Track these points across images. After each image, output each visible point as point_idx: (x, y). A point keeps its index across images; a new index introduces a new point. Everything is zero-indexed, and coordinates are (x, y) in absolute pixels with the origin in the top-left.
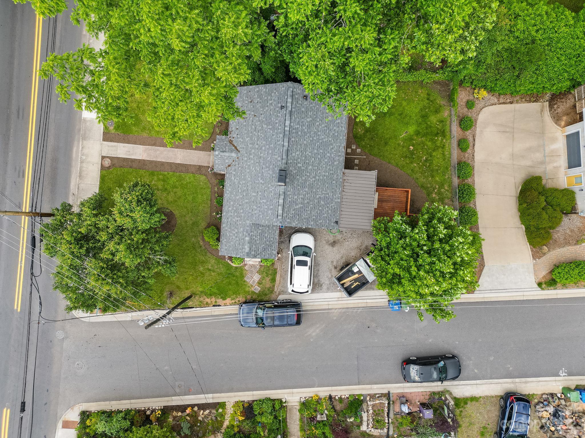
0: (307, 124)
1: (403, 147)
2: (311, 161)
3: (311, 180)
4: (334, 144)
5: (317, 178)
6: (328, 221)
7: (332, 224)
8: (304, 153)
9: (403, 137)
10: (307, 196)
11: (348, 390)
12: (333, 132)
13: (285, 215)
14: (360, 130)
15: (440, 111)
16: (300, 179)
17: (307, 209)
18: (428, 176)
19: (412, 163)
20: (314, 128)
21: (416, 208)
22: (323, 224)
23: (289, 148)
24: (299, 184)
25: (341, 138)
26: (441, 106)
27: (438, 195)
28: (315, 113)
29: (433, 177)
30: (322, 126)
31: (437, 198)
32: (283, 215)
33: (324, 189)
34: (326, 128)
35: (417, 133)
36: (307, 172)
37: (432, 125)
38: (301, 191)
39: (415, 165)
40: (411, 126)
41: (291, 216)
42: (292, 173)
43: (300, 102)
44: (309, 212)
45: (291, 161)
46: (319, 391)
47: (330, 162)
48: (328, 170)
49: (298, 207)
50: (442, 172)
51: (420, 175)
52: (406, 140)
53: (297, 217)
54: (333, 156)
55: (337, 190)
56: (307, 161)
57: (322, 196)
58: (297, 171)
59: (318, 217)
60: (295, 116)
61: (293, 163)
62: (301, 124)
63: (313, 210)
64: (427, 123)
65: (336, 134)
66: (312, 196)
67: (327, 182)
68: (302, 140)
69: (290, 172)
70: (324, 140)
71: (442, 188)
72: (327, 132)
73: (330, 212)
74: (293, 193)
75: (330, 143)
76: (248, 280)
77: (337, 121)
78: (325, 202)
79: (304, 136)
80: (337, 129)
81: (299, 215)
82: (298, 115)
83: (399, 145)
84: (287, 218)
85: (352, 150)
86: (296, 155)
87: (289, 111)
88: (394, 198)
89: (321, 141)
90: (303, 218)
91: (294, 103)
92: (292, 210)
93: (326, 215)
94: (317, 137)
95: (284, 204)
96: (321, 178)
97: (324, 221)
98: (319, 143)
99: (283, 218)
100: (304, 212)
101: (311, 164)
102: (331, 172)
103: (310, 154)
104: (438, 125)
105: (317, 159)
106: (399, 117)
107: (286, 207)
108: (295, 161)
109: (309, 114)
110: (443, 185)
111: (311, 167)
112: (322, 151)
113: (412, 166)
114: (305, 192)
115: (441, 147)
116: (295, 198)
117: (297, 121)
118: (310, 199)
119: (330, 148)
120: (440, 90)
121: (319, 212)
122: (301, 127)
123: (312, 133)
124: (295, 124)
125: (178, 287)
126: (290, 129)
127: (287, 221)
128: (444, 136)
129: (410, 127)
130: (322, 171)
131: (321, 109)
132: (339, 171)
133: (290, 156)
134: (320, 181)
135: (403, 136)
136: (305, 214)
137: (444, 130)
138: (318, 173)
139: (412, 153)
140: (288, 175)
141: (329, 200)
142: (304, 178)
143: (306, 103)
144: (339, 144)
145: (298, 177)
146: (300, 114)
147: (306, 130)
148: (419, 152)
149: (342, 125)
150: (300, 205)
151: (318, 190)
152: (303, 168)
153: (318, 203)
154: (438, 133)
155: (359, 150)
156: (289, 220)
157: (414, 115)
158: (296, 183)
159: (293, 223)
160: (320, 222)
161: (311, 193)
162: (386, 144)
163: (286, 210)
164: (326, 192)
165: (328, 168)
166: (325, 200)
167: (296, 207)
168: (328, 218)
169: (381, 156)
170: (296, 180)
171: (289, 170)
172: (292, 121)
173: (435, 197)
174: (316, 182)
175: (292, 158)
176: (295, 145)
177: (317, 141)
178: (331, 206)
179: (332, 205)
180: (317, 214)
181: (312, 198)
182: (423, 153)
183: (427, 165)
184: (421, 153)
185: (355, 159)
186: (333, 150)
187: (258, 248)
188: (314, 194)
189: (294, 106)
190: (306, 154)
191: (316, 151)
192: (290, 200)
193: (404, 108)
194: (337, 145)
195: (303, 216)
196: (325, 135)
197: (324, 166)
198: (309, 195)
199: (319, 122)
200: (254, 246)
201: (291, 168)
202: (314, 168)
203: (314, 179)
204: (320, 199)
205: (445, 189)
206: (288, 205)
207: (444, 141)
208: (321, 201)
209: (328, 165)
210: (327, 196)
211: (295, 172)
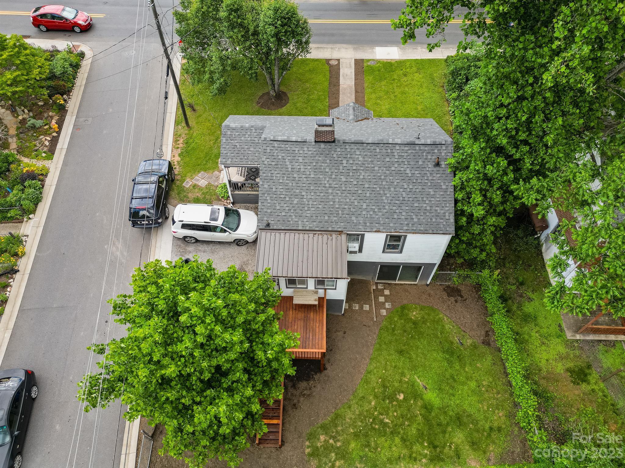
0: (402, 169)
1: (400, 381)
2: (352, 180)
3: (326, 182)
4: (380, 214)
5: (330, 191)
6: (269, 211)
7: (265, 219)
8: (362, 168)
9: (416, 381)
10: (304, 176)
11: (16, 297)
12: (397, 211)
13: (276, 145)
14: (414, 313)
15: (475, 450)
16: (326, 165)
17: (285, 178)
18: (356, 427)
19: (376, 397)
20: (398, 181)
21: (299, 401)
22: (265, 204)
23: (365, 145)
24: (319, 164)
25: (391, 225)
26: (485, 452)
27: (323, 445)
28: (419, 181)
29: (355, 436)
30: (403, 193)
31: (319, 445)
32: (275, 143)
33: (315, 203)
34: (401, 199)
35: (427, 408)
36: (337, 174)
37: (447, 435)
38: (309, 167)
39: (373, 403)
40: (438, 396)
41: (275, 154)
42: (333, 152)
43: (429, 157)
44: (281, 181)
45: (348, 150)
46: (29, 258)
47: (354, 210)
48: (343, 206)
49: (288, 163)
50: (366, 456)
51: (357, 413)
52: (413, 386)
53: (273, 163)
54: (364, 213)
55: (315, 223)
56: (351, 174)
57: (305, 200)
58: (336, 159)
59: (275, 196)
60: (410, 151)
61: (346, 153)
62: (400, 160)
63: (284, 187)
64: (448, 424)
65: (395, 216)
66: (304, 185)
67: (326, 206)
68: (379, 163)
69: (333, 149)
70: (384, 198)
71: (336, 454)
72: (397, 202)
73: (283, 214)
74: (306, 155)
75: (381, 207)
76: (200, 174)
77: (414, 217)
78: (297, 206)
79: (385, 166)
80: (403, 217)
81: (276, 166)
82: (412, 155)
83: (403, 374)
84: (272, 148)
85: (383, 304)
86: (357, 156)
87: (414, 142)
88: (311, 337)
89: (382, 192)
90: (273, 172)
91: (426, 149)
92: (283, 155)
93: (278, 208)
94: (386, 187)
95: (290, 143)
96: (330, 197)
97: (269, 205)
98: (378, 189)
99: (271, 142)
100: (281, 172)
101: (349, 180)
102: (340, 212)
103: (361, 177)
104: (450, 447)
105: (356, 189)
106: (448, 376)
107: (287, 146)
108: (349, 156)
109: (417, 172)
110: (343, 457)
111: (344, 180)
112: (368, 195)
113: (371, 398)
114: (308, 173)
115: (412, 453)
116: (300, 158)
117: (403, 154)
118: (299, 182)
119: (374, 207)
120: (513, 452)
121: (282, 196)
122: (396, 160)
123: (391, 178)
124: (398, 151)
125: (200, 116)
126: (390, 145)
127: (268, 148)
128: (432, 460)
129: (435, 395)
130: (340, 198)
131: (427, 190)
132: (342, 224)
133: (356, 147)
134: (326, 195)
135: (419, 381)
136: (278, 175)
137: (443, 460)
138: (337, 192)
139: (392, 398)
140: (329, 147)
141: (301, 212)
142: (327, 170)
143: (430, 166)
144: (382, 222)
145: (328, 161)
146: (414, 157)
147: (393, 168)
148: (395, 411)
149: (410, 225)
150: (290, 166)
151: (312, 194)
152: (341, 168)
153: (295, 194)
154: (435, 447)
155: (384, 312)
156: (268, 151)
157: (458, 402)
158: (320, 159)
159: (265, 157)
160: (268, 198)
161: (308, 182)
162: (401, 352)
163: (283, 146)
164: (310, 206)
165: (346, 207)
166: (299, 205)
167: (287, 160)
168: (274, 211)
169: (380, 346)
170: (324, 158)
171: (336, 147)
172: (403, 148)
173: (319, 439)
174: (323, 189)
175: (353, 150)
176: (371, 154)
177: (381, 186)
178: (292, 214)
179: (294, 217)
180: (279, 193)
181: (301, 185)
182: (395, 417)
183: (376, 424)
184: (395, 414)
185: (371, 306)
186: (371, 213)
187: (234, 139)
188: (307, 187)
189: (422, 148)
190: (361, 171)
191: (367, 186)
192: (296, 152)
193: (463, 384)
194: (381, 219)
195: (276, 172)
196: (391, 198)
197: (348, 200)
198: (305, 179)
199: (408, 187)
200: (237, 134)
201: (339, 150)
202: (343, 185)
203: (327, 185)
204: (300, 197)
205: (335, 461)
206: (289, 149)
207: (424, 460)
208: (298, 200)
209: (350, 207)
210: (306, 208)
211: (335, 156)
